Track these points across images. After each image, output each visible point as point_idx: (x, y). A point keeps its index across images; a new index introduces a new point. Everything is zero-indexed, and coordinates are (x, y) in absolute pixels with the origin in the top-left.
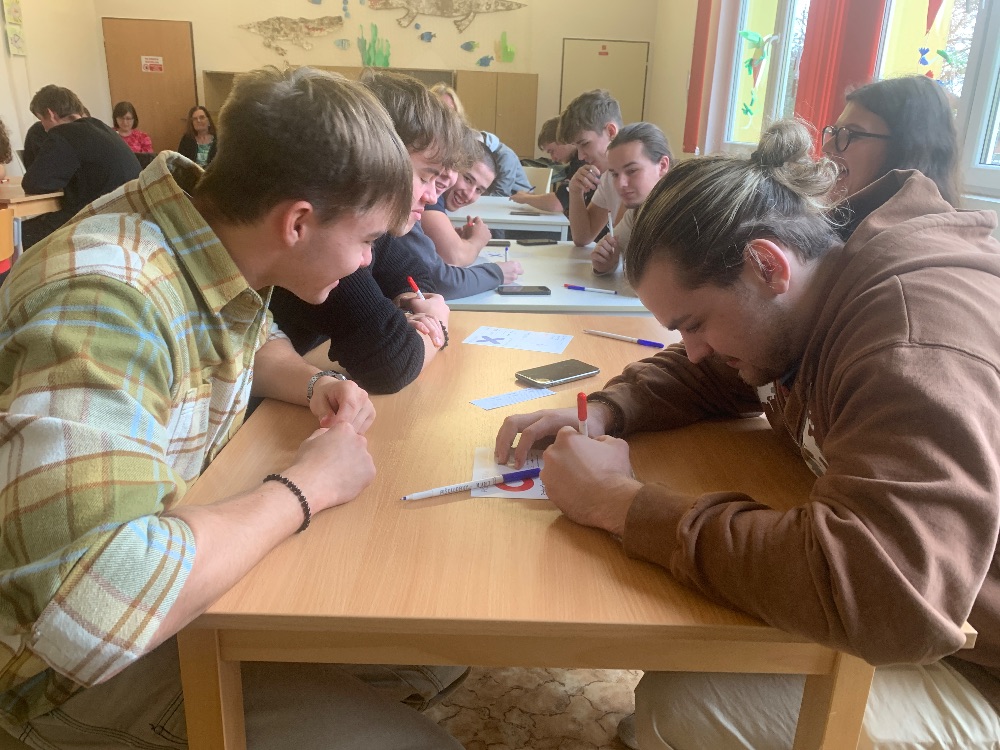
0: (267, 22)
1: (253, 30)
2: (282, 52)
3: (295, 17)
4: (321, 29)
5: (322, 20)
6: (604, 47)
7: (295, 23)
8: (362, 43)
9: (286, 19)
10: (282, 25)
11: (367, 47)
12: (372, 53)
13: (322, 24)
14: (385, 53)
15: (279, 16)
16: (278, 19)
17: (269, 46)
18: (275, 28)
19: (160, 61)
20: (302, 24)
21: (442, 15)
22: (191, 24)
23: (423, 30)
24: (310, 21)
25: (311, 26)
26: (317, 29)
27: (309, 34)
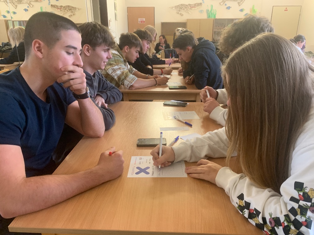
0: (178, 6)
1: (173, 8)
2: (182, 15)
3: (187, 4)
4: (195, 7)
5: (195, 4)
6: (286, 8)
7: (187, 5)
8: (207, 11)
9: (184, 4)
10: (183, 6)
11: (209, 12)
12: (210, 14)
13: (195, 5)
14: (214, 14)
15: (182, 3)
16: (182, 4)
17: (178, 13)
18: (180, 8)
19: (144, 19)
20: (189, 6)
22: (154, 8)
23: (227, 6)
24: (191, 5)
25: (192, 6)
26: (193, 7)
27: (191, 9)
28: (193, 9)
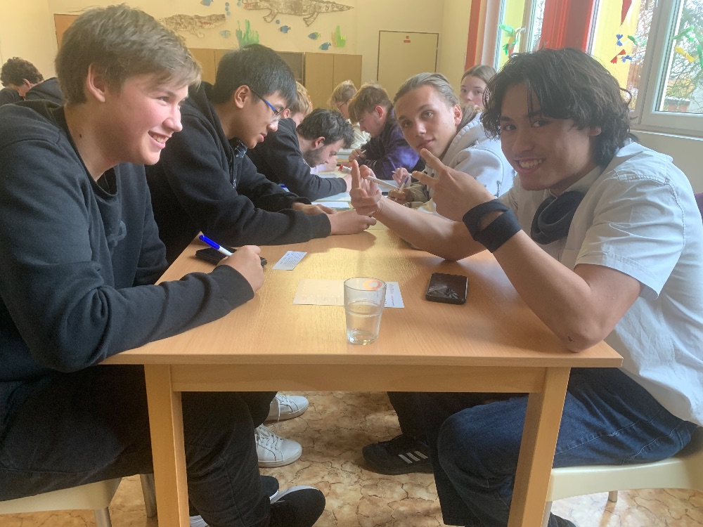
0: (172, 18)
4: (210, 24)
5: (210, 17)
6: (407, 37)
7: (192, 19)
8: (239, 33)
9: (185, 16)
10: (183, 20)
11: (243, 36)
12: (246, 40)
13: (211, 20)
14: (255, 40)
16: (180, 16)
20: (197, 20)
21: (295, 14)
24: (202, 17)
25: (203, 21)
26: (207, 23)
27: (201, 26)
28: (207, 26)
